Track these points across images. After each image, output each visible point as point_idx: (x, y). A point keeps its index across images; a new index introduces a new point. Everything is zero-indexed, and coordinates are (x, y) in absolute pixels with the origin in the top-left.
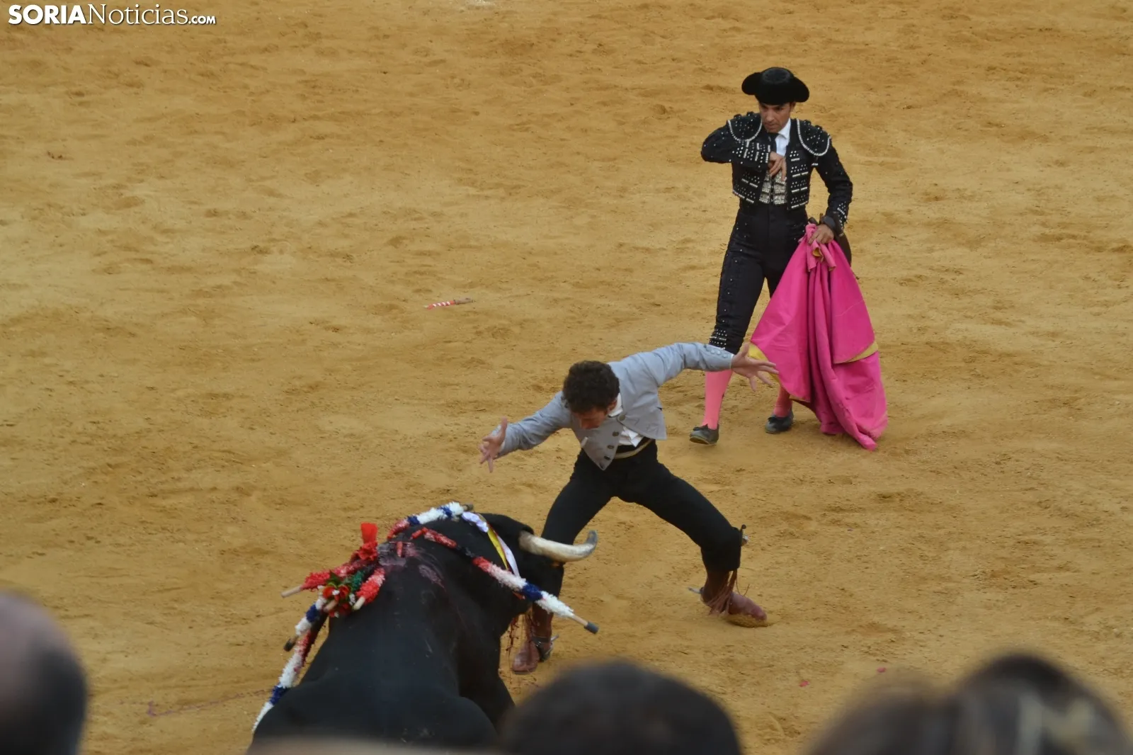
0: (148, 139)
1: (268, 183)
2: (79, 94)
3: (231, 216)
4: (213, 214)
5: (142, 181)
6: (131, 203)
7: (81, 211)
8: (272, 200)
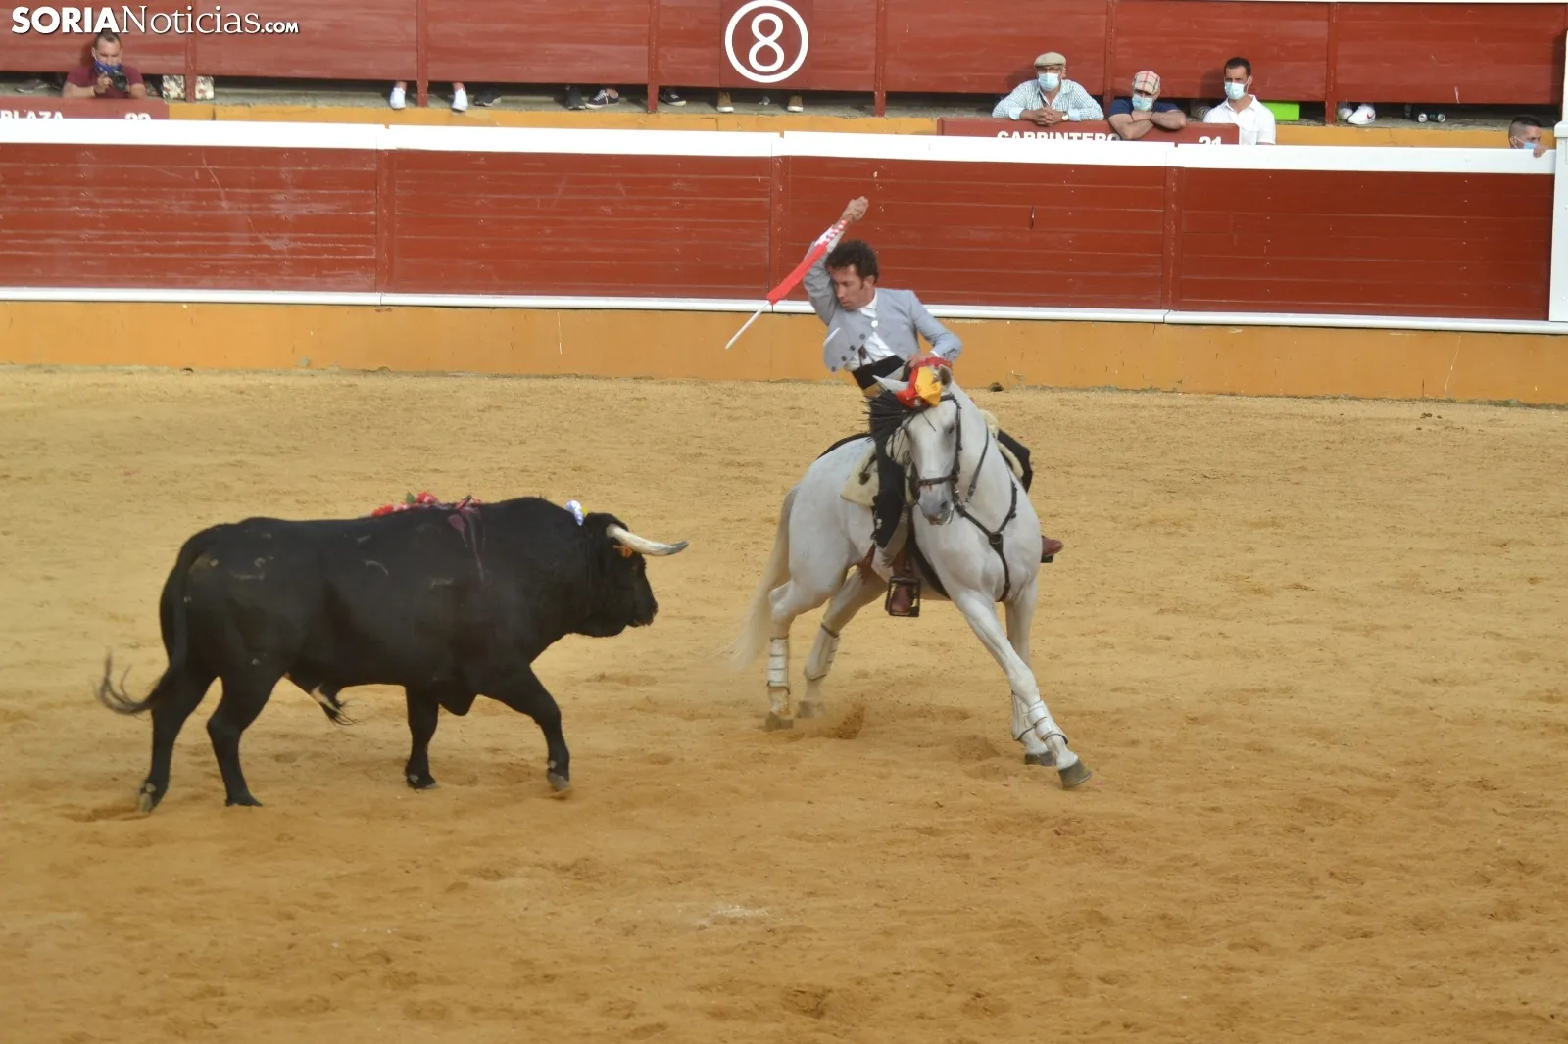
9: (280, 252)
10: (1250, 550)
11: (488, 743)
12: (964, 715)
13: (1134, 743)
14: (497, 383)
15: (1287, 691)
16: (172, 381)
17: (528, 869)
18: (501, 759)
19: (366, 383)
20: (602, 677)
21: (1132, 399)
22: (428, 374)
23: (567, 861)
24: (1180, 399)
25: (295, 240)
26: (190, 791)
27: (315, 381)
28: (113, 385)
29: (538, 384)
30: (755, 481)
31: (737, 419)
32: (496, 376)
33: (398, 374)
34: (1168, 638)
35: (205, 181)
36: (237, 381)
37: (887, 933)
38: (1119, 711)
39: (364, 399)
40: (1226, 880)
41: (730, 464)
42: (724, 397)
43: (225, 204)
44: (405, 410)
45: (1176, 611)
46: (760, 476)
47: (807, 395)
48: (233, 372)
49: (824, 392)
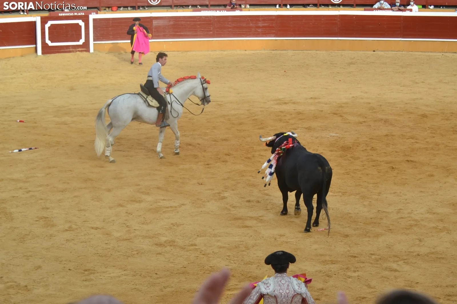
0: (229, 178)
1: (266, 192)
2: (208, 165)
3: (254, 202)
4: (249, 201)
5: (226, 191)
6: (224, 198)
7: (208, 201)
8: (267, 197)
9: (260, 31)
10: (415, 76)
11: (294, 108)
12: (370, 103)
13: (397, 107)
14: (294, 52)
15: (421, 99)
16: (243, 52)
17: (300, 128)
18: (296, 111)
19: (273, 52)
20: (312, 98)
21: (396, 52)
22: (283, 50)
23: (306, 127)
24: (404, 52)
25: (262, 29)
26: (247, 116)
27: (265, 52)
28: (234, 53)
29: (300, 51)
31: (333, 57)
32: (294, 50)
33: (278, 50)
34: (402, 91)
35: (248, 21)
36: (253, 52)
37: (358, 138)
38: (394, 102)
39: (273, 54)
40: (412, 129)
41: (331, 64)
42: (330, 53)
43: (251, 24)
44: (279, 56)
45: (403, 86)
47: (343, 53)
48: (252, 50)
49: (346, 52)
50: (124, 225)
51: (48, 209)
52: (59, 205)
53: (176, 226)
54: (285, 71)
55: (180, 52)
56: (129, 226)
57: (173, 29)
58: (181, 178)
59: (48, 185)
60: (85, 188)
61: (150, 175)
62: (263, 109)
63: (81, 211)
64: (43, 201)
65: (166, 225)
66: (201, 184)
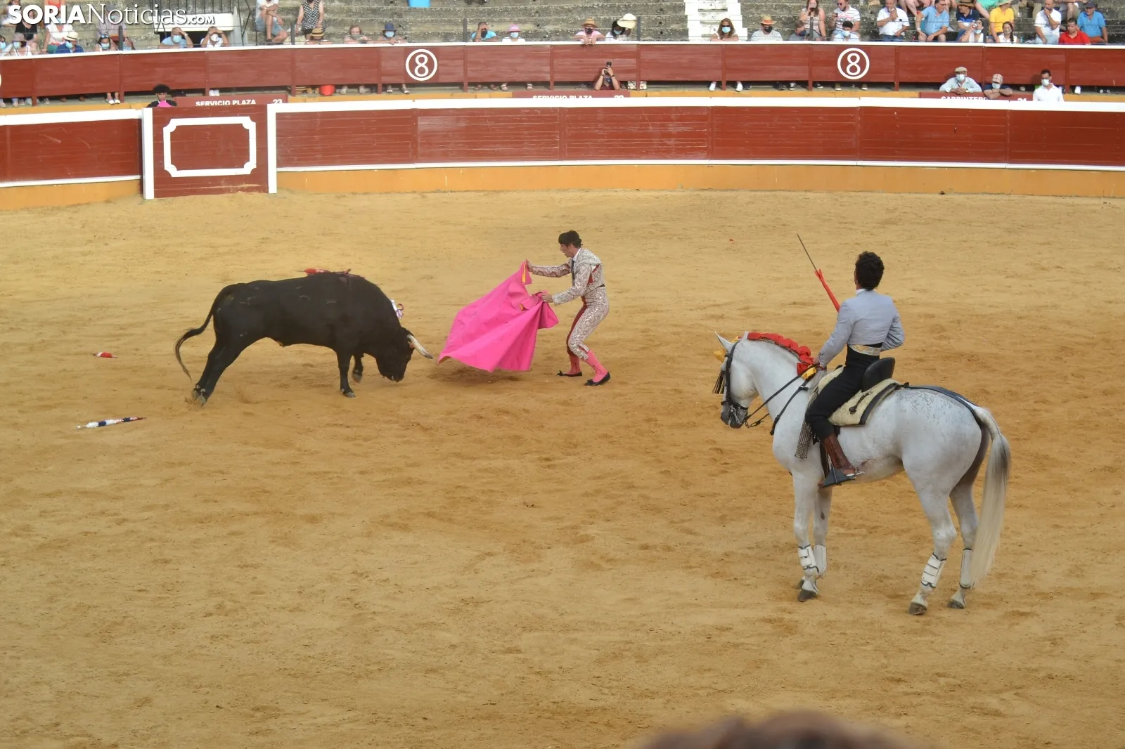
9: (671, 145)
10: (1039, 253)
12: (933, 316)
13: (997, 326)
14: (752, 193)
15: (1055, 306)
16: (632, 194)
19: (703, 194)
20: (795, 303)
21: (994, 197)
22: (727, 190)
24: (1012, 197)
25: (677, 141)
26: (642, 345)
27: (684, 193)
28: (610, 196)
29: (768, 193)
30: (851, 229)
32: (752, 191)
33: (716, 190)
34: (1010, 287)
35: (643, 120)
36: (655, 194)
38: (991, 314)
39: (703, 199)
40: (1033, 377)
41: (841, 223)
42: (839, 198)
43: (651, 128)
44: (718, 204)
45: (1012, 277)
46: (854, 227)
47: (870, 196)
48: (654, 190)
49: (877, 195)
50: (348, 602)
51: (166, 562)
52: (194, 553)
53: (471, 604)
54: (731, 240)
55: (482, 194)
56: (361, 605)
57: (465, 139)
58: (483, 492)
59: (167, 506)
60: (256, 513)
61: (409, 483)
62: (680, 329)
63: (245, 568)
64: (155, 544)
65: (448, 603)
66: (533, 506)
